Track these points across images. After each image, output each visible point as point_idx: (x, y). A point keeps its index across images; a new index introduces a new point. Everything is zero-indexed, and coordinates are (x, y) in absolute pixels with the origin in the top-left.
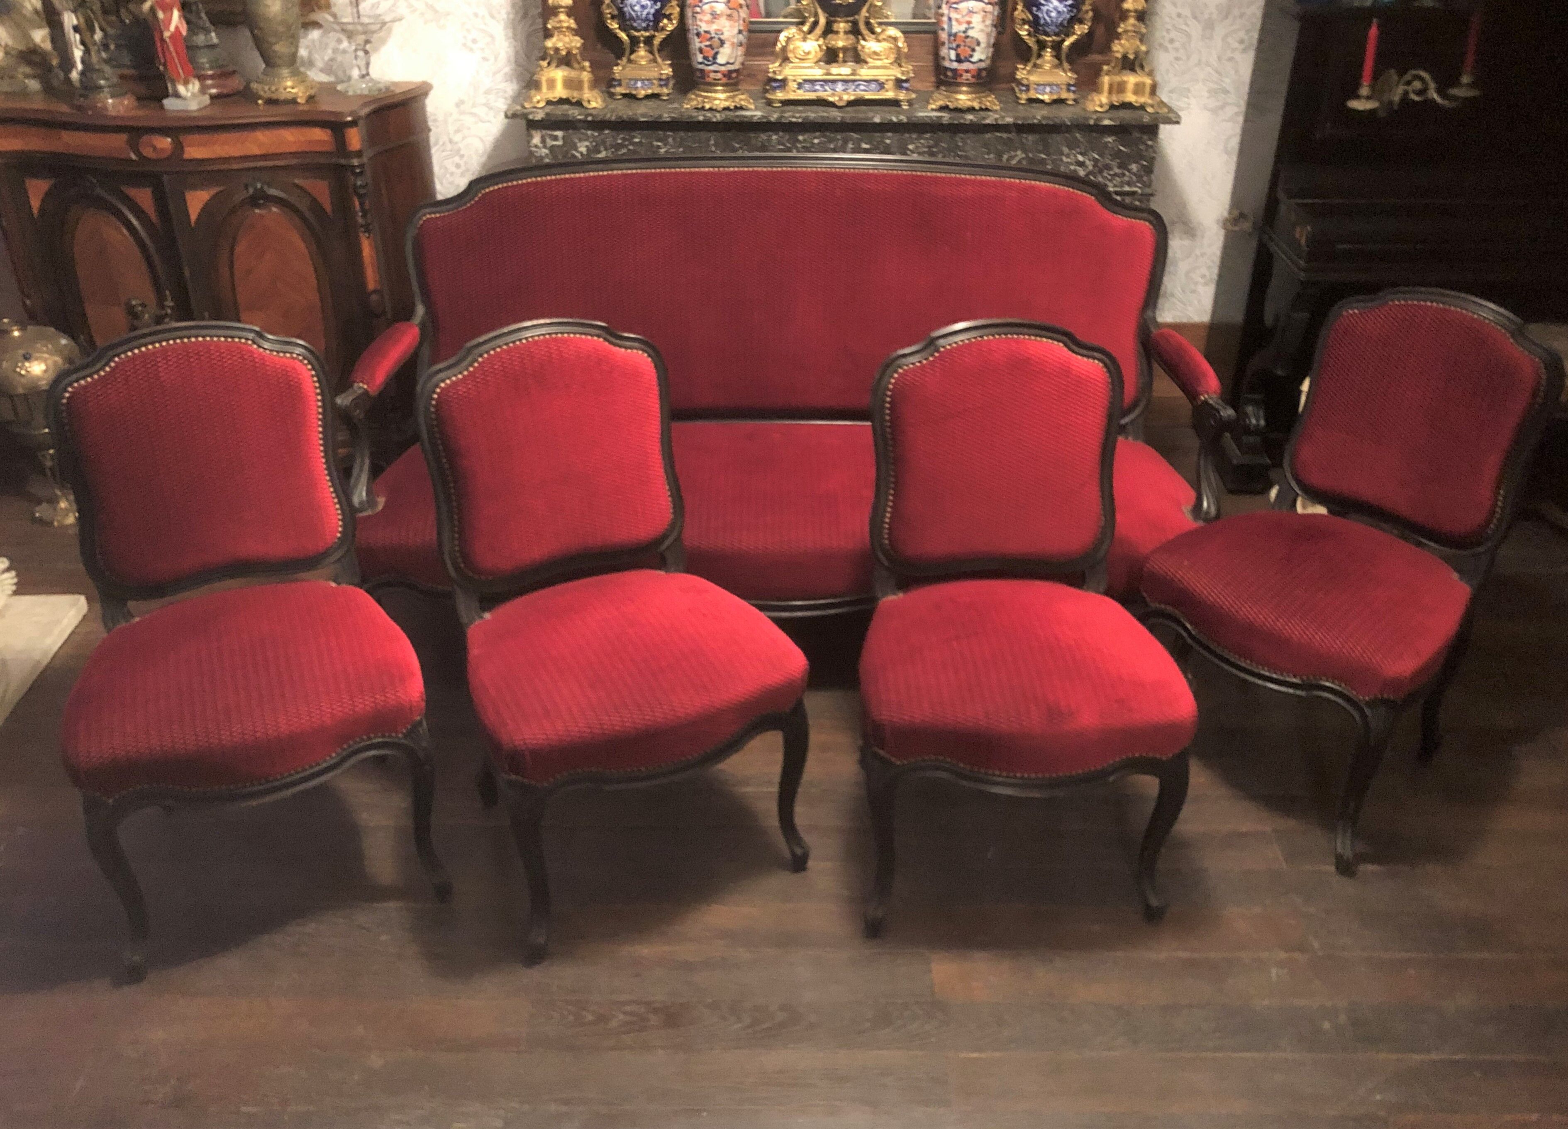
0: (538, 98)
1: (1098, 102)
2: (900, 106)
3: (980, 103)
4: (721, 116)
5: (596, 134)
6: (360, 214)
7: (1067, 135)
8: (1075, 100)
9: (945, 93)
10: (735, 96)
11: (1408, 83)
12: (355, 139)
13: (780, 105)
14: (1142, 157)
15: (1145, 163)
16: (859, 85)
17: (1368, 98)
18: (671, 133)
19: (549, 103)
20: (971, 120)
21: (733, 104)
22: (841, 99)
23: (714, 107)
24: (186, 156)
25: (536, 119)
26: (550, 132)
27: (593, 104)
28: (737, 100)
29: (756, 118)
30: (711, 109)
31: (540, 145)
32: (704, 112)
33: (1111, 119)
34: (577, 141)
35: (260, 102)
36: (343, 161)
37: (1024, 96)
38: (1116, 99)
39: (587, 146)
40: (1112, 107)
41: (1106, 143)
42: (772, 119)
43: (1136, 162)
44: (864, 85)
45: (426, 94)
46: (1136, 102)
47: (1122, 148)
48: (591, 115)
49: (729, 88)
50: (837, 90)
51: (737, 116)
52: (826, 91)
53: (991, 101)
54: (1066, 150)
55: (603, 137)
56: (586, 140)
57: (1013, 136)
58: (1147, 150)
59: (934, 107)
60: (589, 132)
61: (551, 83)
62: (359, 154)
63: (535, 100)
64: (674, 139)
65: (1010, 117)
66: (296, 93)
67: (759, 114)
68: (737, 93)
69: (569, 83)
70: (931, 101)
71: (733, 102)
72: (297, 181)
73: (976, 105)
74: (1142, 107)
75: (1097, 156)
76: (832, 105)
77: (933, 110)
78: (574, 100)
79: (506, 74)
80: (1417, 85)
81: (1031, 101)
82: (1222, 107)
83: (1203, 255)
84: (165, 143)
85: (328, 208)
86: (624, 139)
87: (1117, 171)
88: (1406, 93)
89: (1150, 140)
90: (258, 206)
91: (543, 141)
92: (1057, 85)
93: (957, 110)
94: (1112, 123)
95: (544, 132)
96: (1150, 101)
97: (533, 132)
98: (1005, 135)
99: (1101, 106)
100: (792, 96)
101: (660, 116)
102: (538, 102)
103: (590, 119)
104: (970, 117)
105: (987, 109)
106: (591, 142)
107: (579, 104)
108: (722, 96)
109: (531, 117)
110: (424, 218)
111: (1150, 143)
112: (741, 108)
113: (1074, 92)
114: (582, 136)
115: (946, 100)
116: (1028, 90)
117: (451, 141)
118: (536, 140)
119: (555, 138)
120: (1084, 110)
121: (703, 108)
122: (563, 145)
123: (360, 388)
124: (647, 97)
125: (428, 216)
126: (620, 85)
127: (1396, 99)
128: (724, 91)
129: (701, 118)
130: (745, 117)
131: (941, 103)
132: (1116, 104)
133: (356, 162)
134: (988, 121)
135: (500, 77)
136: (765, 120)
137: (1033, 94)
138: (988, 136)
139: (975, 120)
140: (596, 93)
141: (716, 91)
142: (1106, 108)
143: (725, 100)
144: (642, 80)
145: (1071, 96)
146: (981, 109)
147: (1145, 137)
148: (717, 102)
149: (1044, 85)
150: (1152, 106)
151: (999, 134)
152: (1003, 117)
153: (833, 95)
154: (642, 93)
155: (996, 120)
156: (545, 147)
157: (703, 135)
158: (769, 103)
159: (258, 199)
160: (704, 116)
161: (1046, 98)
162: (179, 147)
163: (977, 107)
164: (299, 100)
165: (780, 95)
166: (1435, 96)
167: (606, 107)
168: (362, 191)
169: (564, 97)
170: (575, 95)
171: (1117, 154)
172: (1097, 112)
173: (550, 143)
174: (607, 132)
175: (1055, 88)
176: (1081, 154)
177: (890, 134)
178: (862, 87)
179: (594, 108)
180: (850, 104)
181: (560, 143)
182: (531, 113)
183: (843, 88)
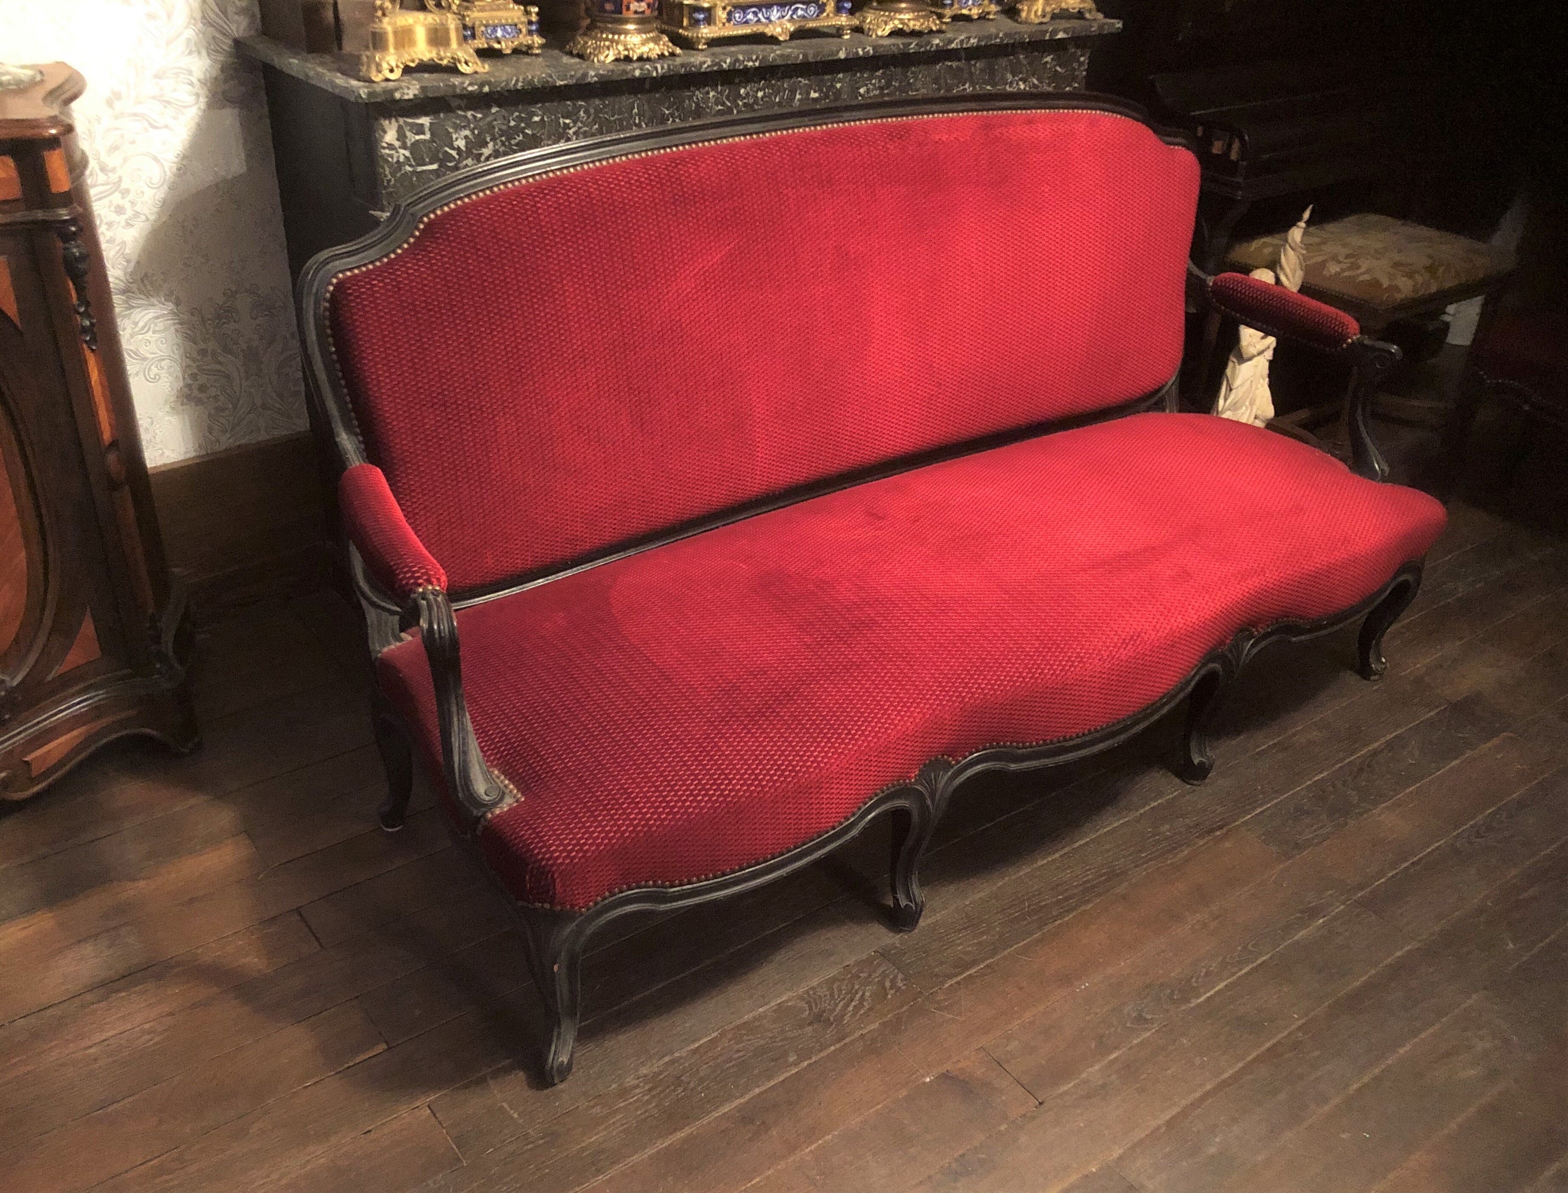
0: (388, 64)
1: (1037, 11)
3: (932, 22)
5: (479, 116)
7: (1012, 57)
8: (996, 13)
9: (886, 13)
10: (655, 37)
12: (61, 170)
15: (1076, 85)
16: (797, 9)
19: (408, 70)
22: (781, 31)
25: (406, 97)
26: (410, 120)
27: (473, 68)
28: (663, 42)
30: (641, 59)
31: (397, 144)
32: (635, 64)
33: (1060, 31)
34: (451, 130)
36: (40, 215)
38: (1055, 6)
39: (466, 137)
40: (1058, 16)
41: (1046, 64)
44: (802, 9)
46: (1073, 8)
47: (1058, 68)
49: (648, 26)
50: (773, 18)
54: (1010, 77)
55: (489, 119)
56: (464, 127)
57: (962, 64)
59: (880, 32)
60: (469, 114)
63: (386, 67)
71: (659, 46)
76: (774, 40)
78: (447, 64)
86: (520, 119)
91: (401, 136)
93: (914, 34)
94: (1052, 37)
95: (401, 120)
96: (1085, 6)
97: (387, 123)
98: (955, 64)
99: (1044, 15)
102: (392, 70)
106: (473, 130)
108: (637, 38)
110: (334, 281)
113: (995, 2)
114: (459, 121)
118: (387, 136)
119: (420, 130)
120: (1024, 23)
122: (432, 140)
124: (516, 51)
125: (340, 276)
126: (475, 35)
128: (639, 31)
132: (1058, 12)
134: (953, 46)
139: (942, 44)
140: (468, 48)
141: (627, 32)
142: (1051, 17)
143: (648, 44)
144: (503, 26)
145: (993, 8)
150: (1090, 12)
151: (949, 64)
152: (972, 35)
153: (774, 25)
154: (505, 47)
156: (404, 147)
157: (625, 100)
160: (641, 69)
161: (972, 13)
165: (706, 32)
167: (489, 69)
169: (428, 59)
172: (1044, 23)
173: (412, 138)
178: (798, 12)
179: (474, 73)
180: (793, 36)
181: (427, 136)
182: (397, 89)
183: (779, 14)
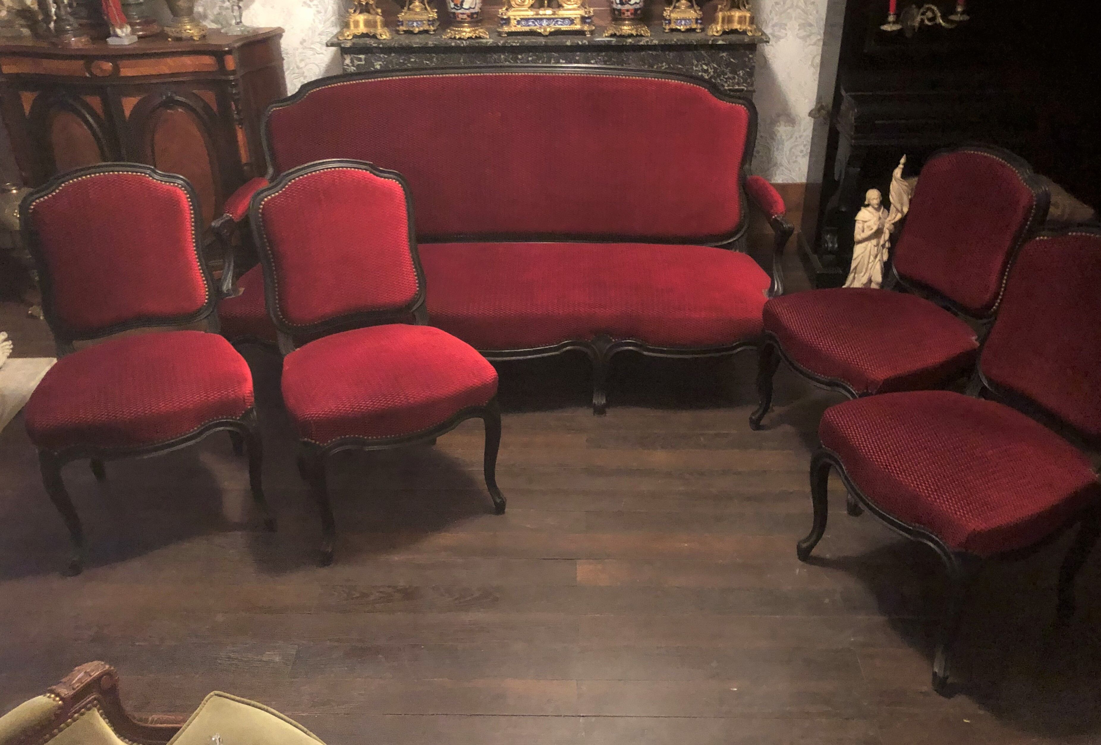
0: (348, 33)
1: (716, 29)
2: (585, 35)
3: (637, 31)
4: (466, 43)
5: (386, 56)
6: (236, 112)
7: (695, 52)
8: (701, 29)
9: (614, 26)
10: (477, 30)
11: (923, 14)
12: (231, 63)
13: (506, 35)
14: (747, 66)
15: (748, 70)
16: (557, 21)
17: (894, 23)
18: (434, 55)
19: (355, 36)
20: (630, 43)
21: (474, 35)
22: (545, 31)
23: (462, 37)
24: (122, 74)
25: (346, 46)
26: (356, 56)
27: (384, 37)
28: (477, 32)
29: (489, 44)
30: (460, 39)
31: (350, 64)
32: (455, 40)
33: (723, 40)
34: (373, 61)
35: (170, 39)
36: (223, 77)
37: (667, 27)
38: (726, 28)
39: (380, 65)
40: (725, 33)
41: (722, 57)
42: (500, 44)
43: (742, 69)
44: (561, 21)
45: (280, 36)
46: (740, 29)
47: (732, 60)
48: (382, 43)
49: (472, 25)
50: (543, 25)
51: (478, 43)
52: (536, 25)
53: (644, 30)
54: (695, 62)
56: (378, 61)
57: (659, 53)
58: (749, 61)
59: (607, 35)
60: (382, 55)
61: (357, 24)
62: (233, 72)
63: (346, 35)
64: (437, 59)
65: (657, 40)
66: (192, 33)
67: (491, 41)
68: (477, 28)
69: (368, 23)
70: (606, 31)
71: (474, 33)
72: (194, 91)
73: (634, 33)
74: (744, 32)
75: (715, 66)
76: (540, 34)
77: (606, 37)
78: (371, 35)
79: (332, 22)
80: (929, 14)
81: (672, 30)
82: (809, 36)
83: (800, 137)
84: (108, 66)
85: (215, 108)
86: (404, 60)
87: (730, 75)
88: (922, 21)
89: (751, 54)
90: (170, 108)
91: (352, 61)
92: (689, 19)
93: (621, 36)
94: (724, 43)
95: (352, 56)
96: (749, 28)
97: (346, 56)
98: (654, 53)
99: (717, 32)
100: (513, 29)
101: (427, 43)
102: (348, 36)
103: (381, 46)
104: (630, 40)
105: (641, 36)
106: (383, 62)
107: (374, 36)
108: (468, 30)
109: (343, 45)
110: (272, 110)
111: (750, 56)
112: (480, 38)
113: (701, 24)
114: (376, 58)
115: (615, 30)
116: (670, 23)
117: (298, 67)
118: (348, 61)
119: (360, 60)
120: (706, 35)
121: (455, 38)
122: (365, 65)
123: (227, 216)
124: (420, 32)
125: (275, 109)
126: (402, 25)
127: (917, 24)
128: (469, 27)
129: (453, 44)
130: (481, 42)
131: (610, 32)
132: (727, 30)
133: (231, 77)
134: (642, 43)
135: (328, 23)
136: (495, 45)
137: (673, 26)
138: (643, 53)
139: (633, 42)
140: (386, 29)
141: (463, 27)
142: (721, 33)
143: (470, 32)
144: (416, 21)
145: (699, 26)
146: (637, 35)
147: (748, 52)
148: (464, 34)
149: (681, 20)
150: (751, 31)
151: (650, 52)
152: (652, 40)
153: (540, 28)
154: (417, 30)
155: (647, 42)
156: (353, 66)
157: (456, 56)
158: (500, 34)
159: (170, 103)
160: (455, 43)
161: (682, 28)
162: (117, 68)
163: (635, 35)
164: (195, 38)
165: (506, 29)
166: (941, 21)
167: (393, 38)
168: (237, 97)
169: (365, 32)
170: (372, 31)
171: (728, 64)
172: (715, 36)
173: (357, 63)
174: (393, 55)
175: (688, 21)
176: (705, 64)
177: (578, 53)
178: (559, 23)
179: (384, 39)
180: (551, 34)
181: (363, 63)
182: (343, 43)
183: (547, 23)
